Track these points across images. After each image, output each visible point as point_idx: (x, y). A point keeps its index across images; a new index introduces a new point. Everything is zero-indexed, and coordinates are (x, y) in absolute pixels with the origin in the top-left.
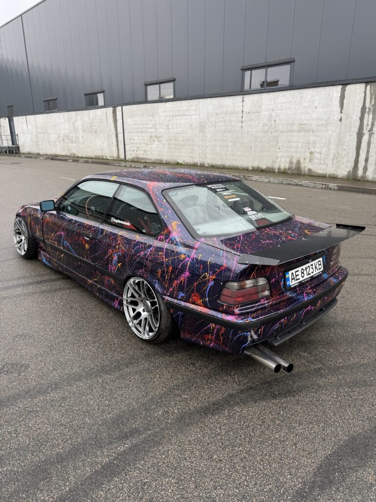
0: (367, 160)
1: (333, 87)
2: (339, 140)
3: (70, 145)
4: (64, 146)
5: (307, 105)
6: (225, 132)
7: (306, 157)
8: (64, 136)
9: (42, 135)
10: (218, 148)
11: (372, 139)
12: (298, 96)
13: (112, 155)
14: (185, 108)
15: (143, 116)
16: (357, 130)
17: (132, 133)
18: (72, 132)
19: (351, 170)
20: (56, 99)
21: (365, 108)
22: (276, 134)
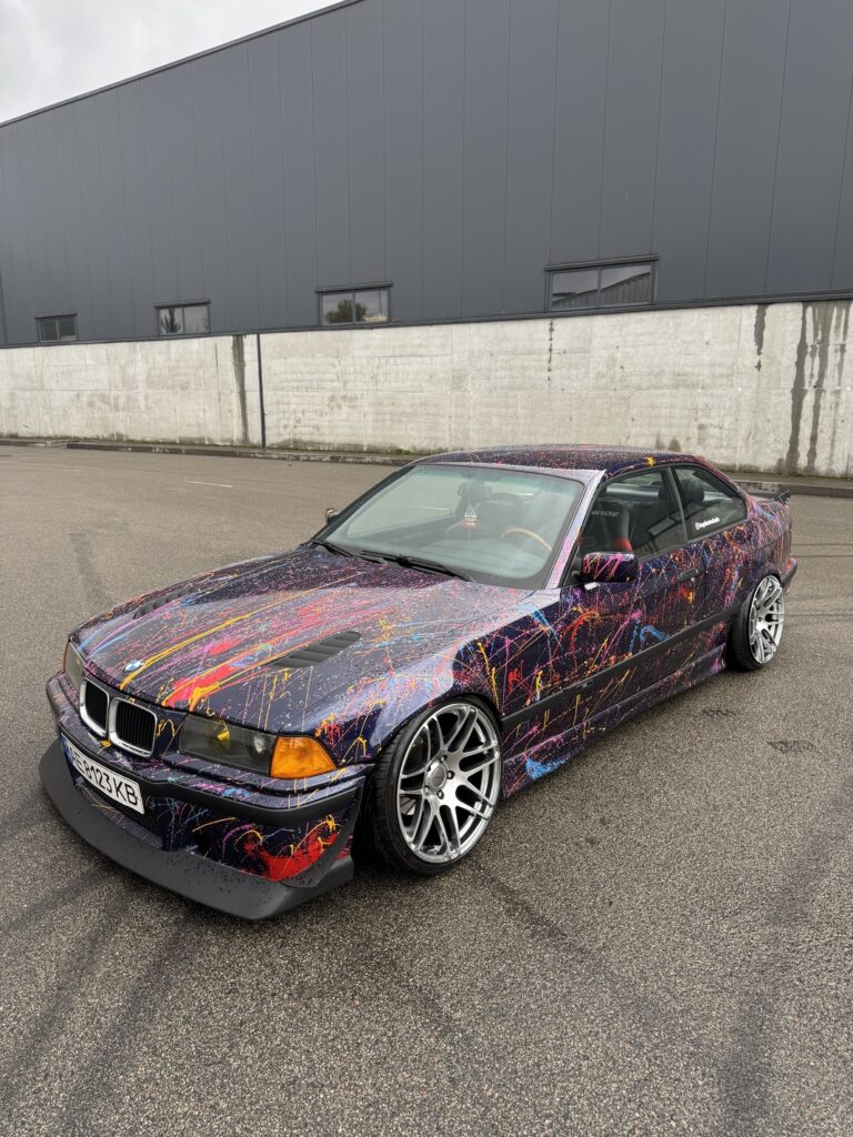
0: (814, 439)
1: (740, 309)
2: (757, 402)
3: (111, 415)
4: (93, 418)
5: (688, 339)
6: (510, 388)
7: (691, 435)
8: (93, 395)
9: (28, 394)
10: (495, 419)
11: (822, 402)
12: (671, 322)
13: (229, 436)
14: (417, 342)
15: (313, 357)
16: (792, 386)
17: (282, 389)
18: (117, 386)
19: (785, 457)
20: (74, 315)
21: (806, 347)
22: (626, 393)
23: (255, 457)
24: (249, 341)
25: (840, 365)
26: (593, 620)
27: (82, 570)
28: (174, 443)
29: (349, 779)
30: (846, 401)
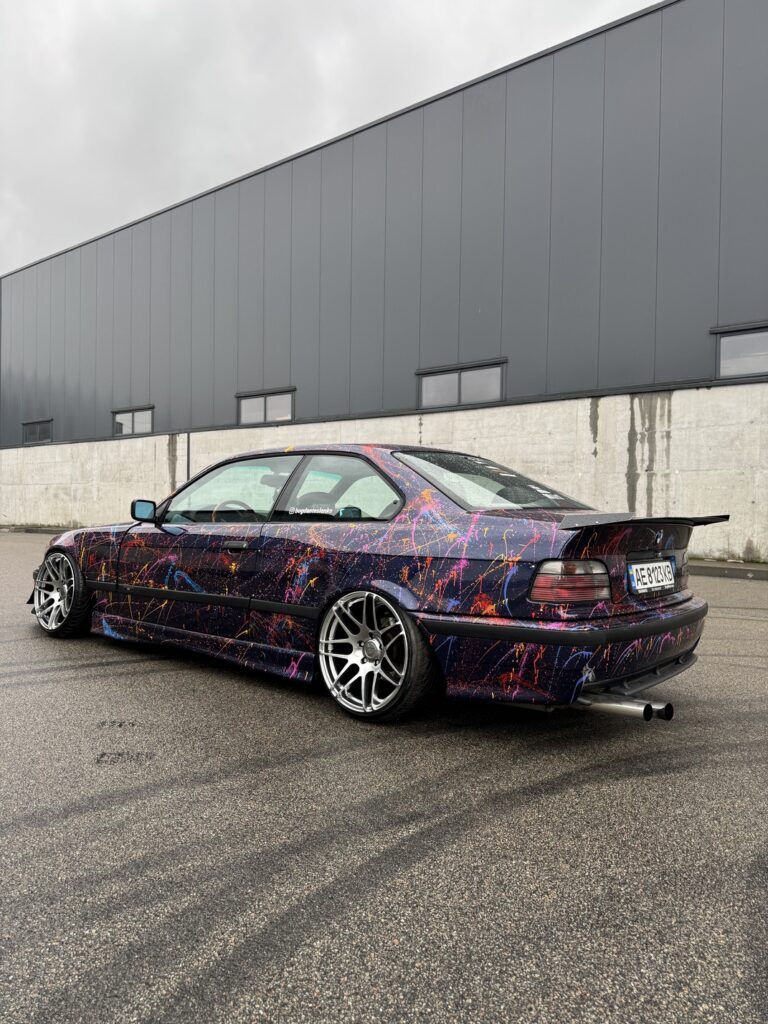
1: (576, 401)
2: (596, 486)
3: (70, 505)
4: (56, 508)
5: (534, 430)
8: (58, 488)
9: (10, 487)
11: (653, 484)
12: (518, 416)
16: (625, 470)
18: (77, 480)
20: (52, 420)
21: (636, 434)
24: (182, 438)
25: (668, 450)
30: (676, 483)
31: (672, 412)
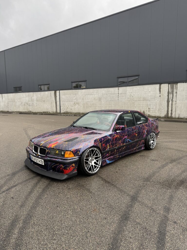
0: (172, 111)
1: (156, 85)
2: (160, 103)
3: (29, 107)
4: (25, 108)
5: (146, 91)
6: (111, 101)
7: (147, 110)
8: (25, 103)
9: (11, 103)
11: (173, 103)
12: (142, 88)
13: (53, 111)
14: (92, 92)
15: (71, 95)
16: (167, 100)
17: (64, 101)
18: (30, 101)
19: (166, 114)
20: (22, 87)
21: (169, 92)
22: (134, 102)
23: (58, 115)
24: (58, 92)
25: (176, 96)
26: (118, 137)
27: (26, 135)
28: (42, 113)
29: (77, 158)
30: (178, 103)
31: (178, 88)
